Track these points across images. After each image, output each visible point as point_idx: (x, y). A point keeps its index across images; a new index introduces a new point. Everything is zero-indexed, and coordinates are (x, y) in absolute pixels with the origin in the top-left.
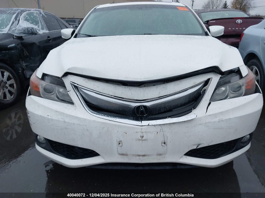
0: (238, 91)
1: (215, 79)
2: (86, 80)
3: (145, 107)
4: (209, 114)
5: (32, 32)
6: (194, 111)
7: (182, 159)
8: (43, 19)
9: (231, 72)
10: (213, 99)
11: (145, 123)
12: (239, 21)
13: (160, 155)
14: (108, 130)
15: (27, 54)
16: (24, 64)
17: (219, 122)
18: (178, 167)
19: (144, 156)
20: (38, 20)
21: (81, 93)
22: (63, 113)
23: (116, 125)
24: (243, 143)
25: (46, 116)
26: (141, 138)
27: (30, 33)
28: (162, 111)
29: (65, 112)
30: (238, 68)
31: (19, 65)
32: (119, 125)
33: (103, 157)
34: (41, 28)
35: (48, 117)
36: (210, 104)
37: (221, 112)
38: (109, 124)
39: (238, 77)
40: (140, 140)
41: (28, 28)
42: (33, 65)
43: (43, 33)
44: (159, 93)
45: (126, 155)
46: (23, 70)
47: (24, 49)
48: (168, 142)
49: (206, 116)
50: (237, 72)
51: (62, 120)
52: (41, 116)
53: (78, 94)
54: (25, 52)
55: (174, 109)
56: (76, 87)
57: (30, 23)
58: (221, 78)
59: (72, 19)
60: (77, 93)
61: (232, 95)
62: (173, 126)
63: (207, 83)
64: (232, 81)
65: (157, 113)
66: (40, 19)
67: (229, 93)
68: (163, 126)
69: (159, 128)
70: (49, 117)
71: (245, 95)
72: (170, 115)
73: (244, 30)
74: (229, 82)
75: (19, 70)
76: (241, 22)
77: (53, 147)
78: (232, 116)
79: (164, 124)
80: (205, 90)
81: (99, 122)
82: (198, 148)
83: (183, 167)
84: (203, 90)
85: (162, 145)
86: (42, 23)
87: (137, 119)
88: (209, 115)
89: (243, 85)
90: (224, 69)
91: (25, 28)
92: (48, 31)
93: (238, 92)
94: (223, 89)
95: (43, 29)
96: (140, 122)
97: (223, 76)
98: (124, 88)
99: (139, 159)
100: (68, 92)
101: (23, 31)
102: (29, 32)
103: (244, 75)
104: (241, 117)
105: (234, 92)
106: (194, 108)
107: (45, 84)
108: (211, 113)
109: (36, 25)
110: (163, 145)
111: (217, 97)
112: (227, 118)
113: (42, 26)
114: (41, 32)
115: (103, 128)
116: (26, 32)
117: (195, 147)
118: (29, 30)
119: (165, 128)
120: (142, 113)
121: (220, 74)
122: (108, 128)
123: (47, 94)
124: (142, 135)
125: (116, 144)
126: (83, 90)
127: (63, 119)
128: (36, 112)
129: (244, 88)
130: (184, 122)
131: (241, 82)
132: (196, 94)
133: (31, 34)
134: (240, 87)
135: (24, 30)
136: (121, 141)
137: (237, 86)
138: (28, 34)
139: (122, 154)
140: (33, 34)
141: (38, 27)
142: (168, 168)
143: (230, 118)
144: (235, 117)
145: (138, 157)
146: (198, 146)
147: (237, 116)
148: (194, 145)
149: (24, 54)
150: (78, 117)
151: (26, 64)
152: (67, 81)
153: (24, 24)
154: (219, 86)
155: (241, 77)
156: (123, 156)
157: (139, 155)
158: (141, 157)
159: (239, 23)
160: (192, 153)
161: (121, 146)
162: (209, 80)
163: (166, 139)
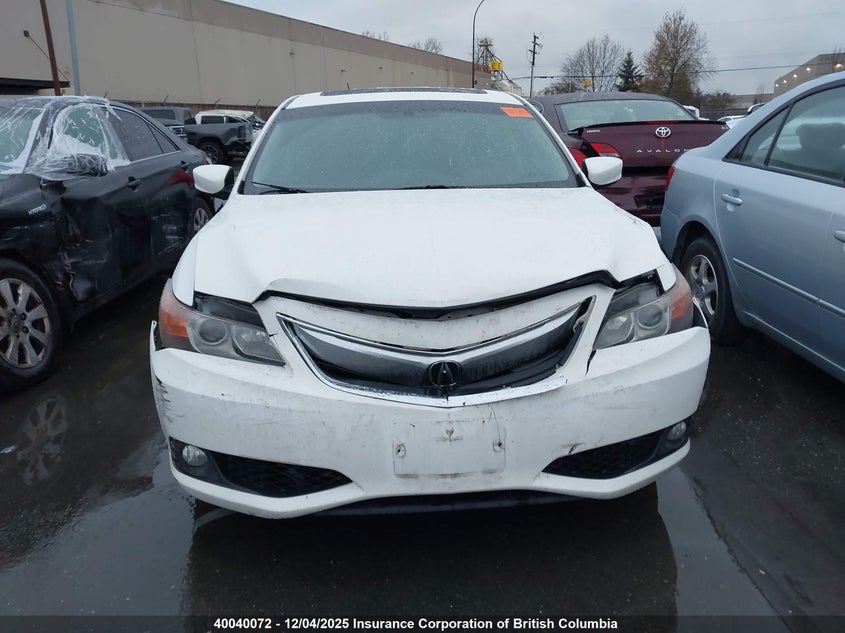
0: (656, 323)
1: (603, 298)
2: (315, 308)
3: (452, 365)
4: (593, 376)
5: (93, 169)
6: (560, 371)
7: (537, 480)
8: (115, 128)
9: (639, 280)
10: (599, 343)
11: (455, 400)
12: (663, 131)
13: (491, 472)
14: (372, 421)
15: (77, 231)
16: (68, 261)
17: (616, 393)
18: (531, 501)
19: (455, 475)
20: (100, 130)
21: (302, 337)
22: (263, 387)
23: (390, 409)
24: (671, 442)
25: (217, 395)
26: (447, 436)
27: (88, 171)
28: (490, 373)
29: (267, 385)
30: (655, 270)
31: (58, 263)
32: (397, 409)
33: (359, 486)
34: (111, 152)
35: (222, 398)
36: (593, 353)
37: (619, 371)
38: (373, 406)
39: (653, 292)
40: (445, 440)
41: (80, 159)
42: (90, 263)
43: (115, 168)
44: (483, 332)
45: (414, 476)
46: (67, 276)
47: (70, 219)
48: (507, 443)
49: (586, 381)
50: (652, 279)
51: (260, 403)
52: (203, 397)
53: (296, 342)
54: (70, 225)
55: (516, 367)
56: (289, 325)
57: (81, 140)
58: (615, 294)
59: (162, 104)
60: (294, 339)
61: (642, 334)
62: (516, 404)
63: (585, 307)
64: (641, 301)
65: (479, 378)
66: (104, 126)
67: (636, 329)
68: (494, 406)
69: (487, 411)
70: (226, 398)
71: (672, 330)
72: (508, 381)
73: (678, 156)
74: (636, 303)
75: (57, 278)
76: (667, 133)
77: (226, 473)
78: (643, 379)
79: (498, 402)
80: (581, 324)
81: (349, 404)
82: (573, 453)
83: (541, 501)
84: (577, 323)
85: (495, 450)
86: (110, 139)
87: (434, 394)
88: (594, 379)
89: (666, 310)
90: (620, 276)
91: (73, 157)
92: (127, 163)
93: (654, 326)
94: (623, 319)
95: (114, 156)
96: (445, 400)
97: (619, 290)
98: (404, 325)
99: (445, 483)
100: (271, 338)
101: (67, 166)
102: (85, 168)
103: (666, 286)
104: (662, 382)
105: (646, 325)
106: (561, 365)
107: (203, 320)
108: (599, 373)
109: (96, 146)
110: (497, 448)
111: (610, 339)
113: (112, 147)
114: (111, 165)
115: (361, 416)
116: (77, 169)
117: (566, 452)
118: (85, 165)
119: (500, 411)
120: (446, 379)
121: (613, 287)
122: (373, 416)
123: (209, 342)
124: (449, 428)
125: (390, 451)
126: (307, 331)
127: (262, 400)
128: (189, 389)
129: (667, 316)
130: (541, 394)
131: (661, 302)
132: (562, 332)
133: (90, 174)
134: (660, 314)
135: (70, 164)
136: (403, 445)
137: (652, 312)
138: (81, 174)
139: (406, 476)
140: (95, 175)
141: (103, 151)
142: (507, 503)
143: (640, 385)
144: (649, 381)
145: (441, 480)
146: (572, 450)
147: (654, 379)
148: (564, 447)
149: (68, 232)
150: (299, 394)
151: (72, 260)
152: (268, 312)
153: (67, 147)
154: (612, 312)
155: (661, 292)
156: (406, 480)
157: (444, 476)
158: (449, 480)
159: (663, 136)
160: (559, 467)
161: (403, 457)
162: (589, 300)
163: (502, 436)
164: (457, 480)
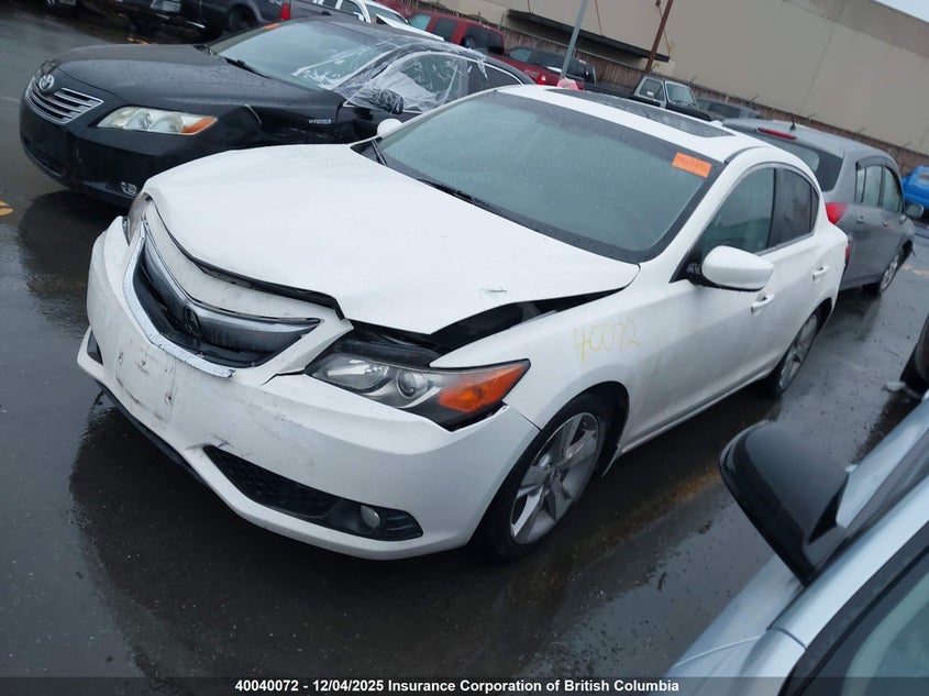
4: (266, 390)
6: (248, 369)
7: (190, 452)
8: (470, 82)
13: (159, 417)
17: (276, 418)
19: (137, 402)
20: (449, 79)
26: (141, 365)
36: (294, 373)
37: (291, 400)
40: (139, 367)
45: (122, 385)
48: (176, 399)
49: (258, 389)
62: (192, 371)
66: (457, 78)
68: (178, 362)
69: (170, 363)
78: (308, 422)
79: (181, 360)
82: (222, 448)
85: (165, 401)
88: (268, 393)
101: (372, 96)
106: (257, 364)
108: (274, 391)
109: (433, 91)
110: (168, 400)
112: (297, 420)
113: (453, 97)
117: (216, 443)
119: (181, 370)
124: (145, 360)
125: (118, 354)
136: (123, 354)
139: (119, 381)
143: (301, 426)
144: (312, 428)
145: (130, 399)
146: (222, 445)
148: (217, 438)
156: (118, 385)
157: (132, 397)
158: (133, 403)
161: (121, 364)
163: (174, 392)
164: (137, 407)
